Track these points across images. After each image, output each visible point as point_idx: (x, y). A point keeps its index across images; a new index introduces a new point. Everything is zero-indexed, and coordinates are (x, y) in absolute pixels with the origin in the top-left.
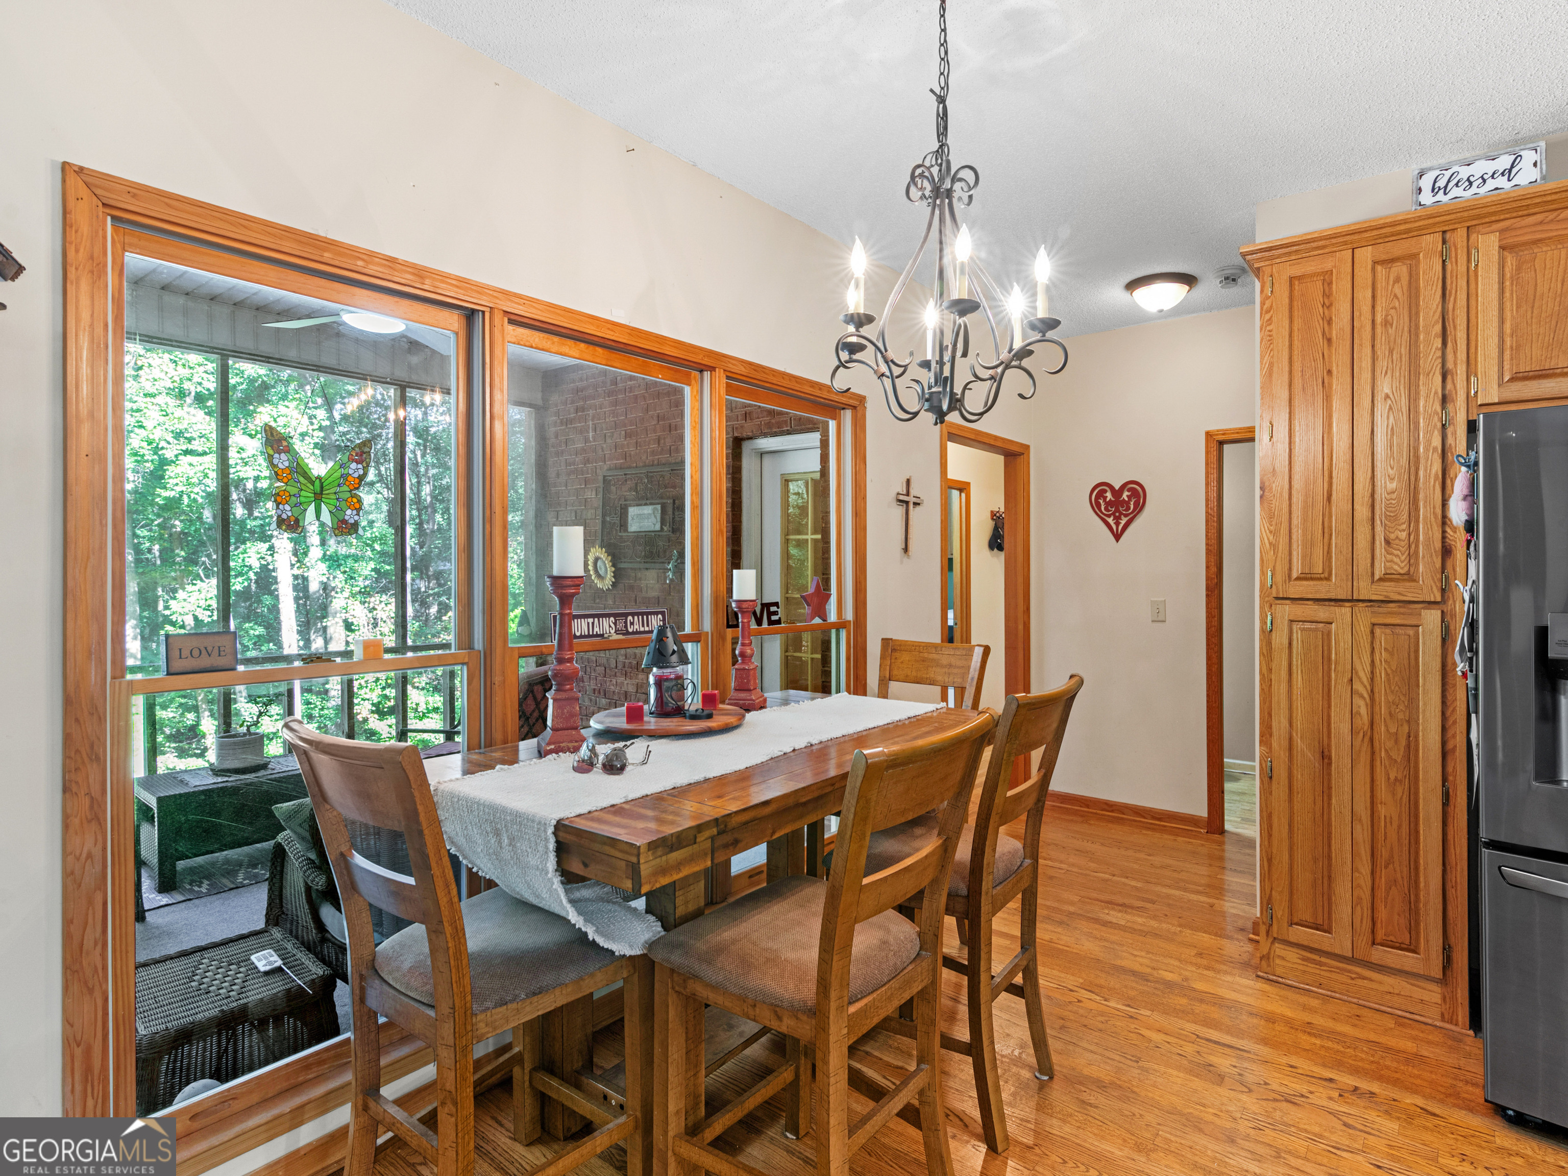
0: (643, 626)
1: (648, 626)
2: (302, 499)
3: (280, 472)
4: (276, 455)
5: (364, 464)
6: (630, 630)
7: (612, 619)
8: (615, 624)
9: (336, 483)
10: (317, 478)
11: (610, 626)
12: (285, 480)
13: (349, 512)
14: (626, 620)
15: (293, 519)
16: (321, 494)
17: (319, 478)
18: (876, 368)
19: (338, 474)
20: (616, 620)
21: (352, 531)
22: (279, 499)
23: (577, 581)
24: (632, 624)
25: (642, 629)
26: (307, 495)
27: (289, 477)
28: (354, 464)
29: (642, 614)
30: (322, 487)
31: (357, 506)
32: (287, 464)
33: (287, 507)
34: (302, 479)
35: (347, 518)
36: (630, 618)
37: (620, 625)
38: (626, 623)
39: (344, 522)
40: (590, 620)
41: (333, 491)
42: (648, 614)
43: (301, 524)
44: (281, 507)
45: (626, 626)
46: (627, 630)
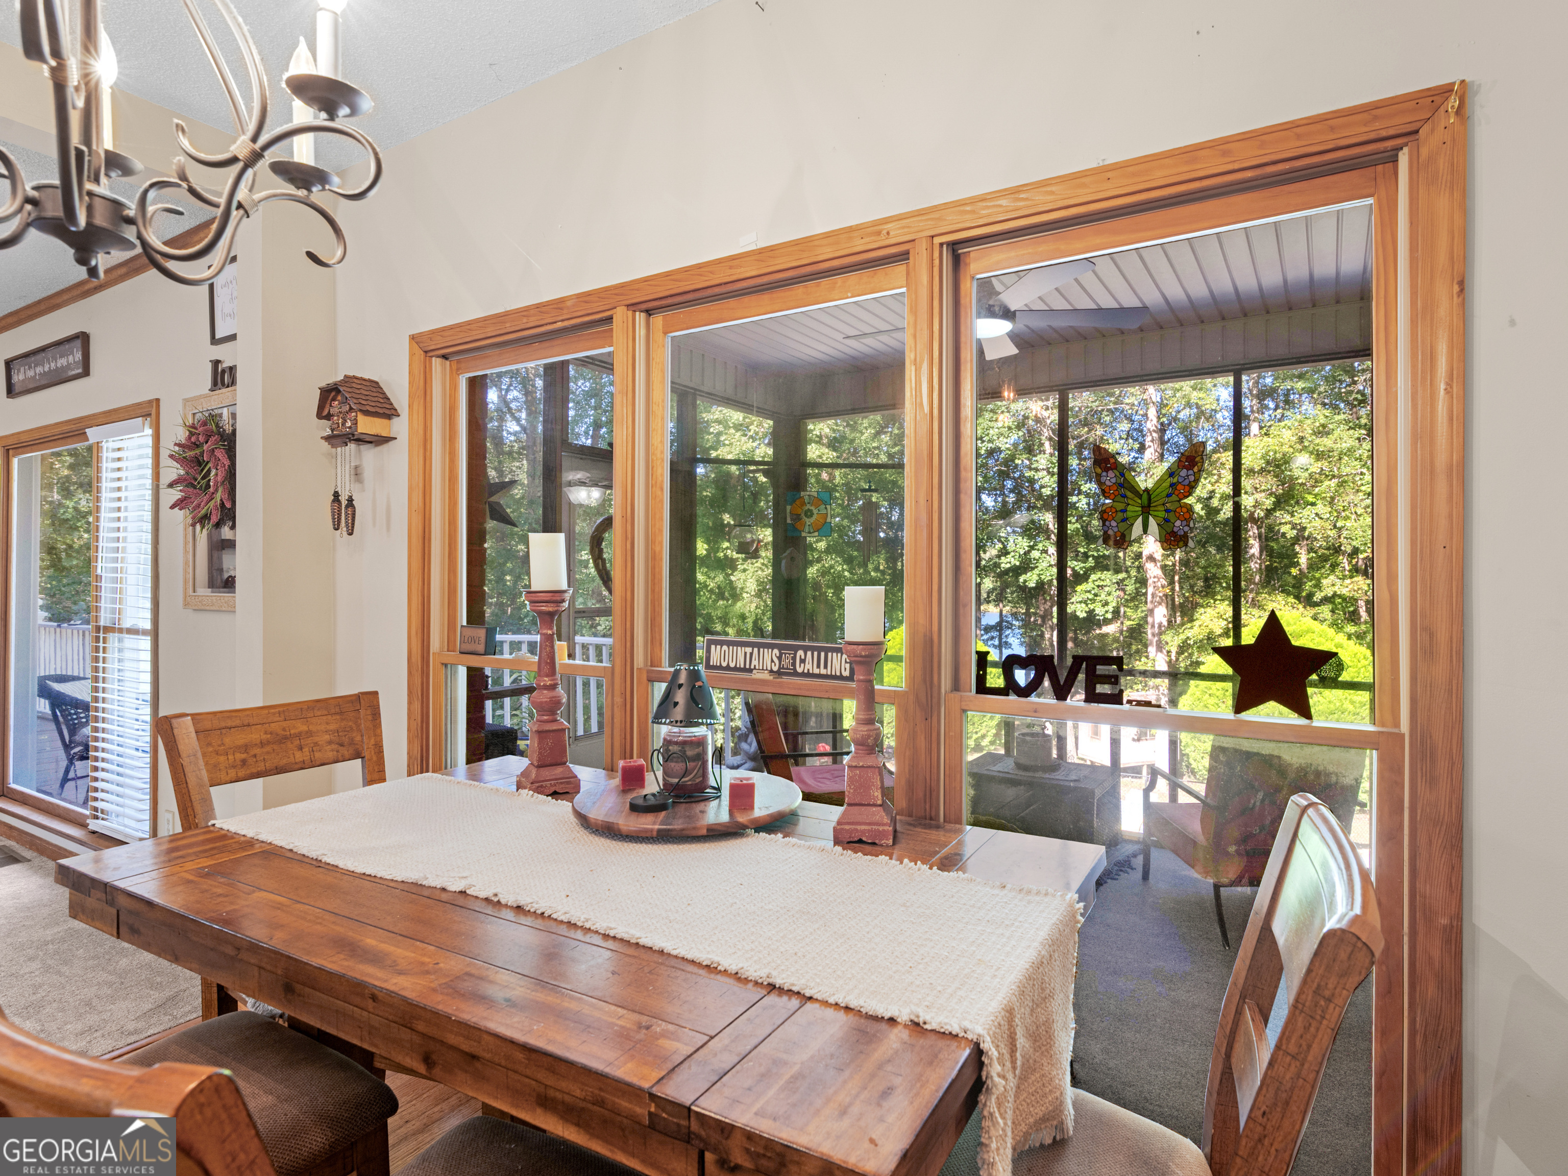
0: (818, 666)
1: (826, 667)
2: (1129, 514)
3: (1107, 490)
4: (1104, 474)
5: (1196, 469)
6: (799, 670)
7: (776, 651)
8: (780, 658)
9: (1165, 493)
10: (1144, 491)
11: (772, 661)
12: (1112, 496)
13: (1178, 523)
14: (795, 655)
15: (1119, 534)
16: (1149, 506)
17: (1147, 490)
18: (240, 165)
19: (1167, 484)
20: (781, 654)
21: (1181, 544)
22: (1105, 516)
23: (556, 596)
24: (803, 661)
25: (816, 671)
26: (1134, 509)
27: (1116, 493)
28: (1185, 470)
29: (819, 650)
30: (1149, 499)
31: (1187, 516)
32: (1114, 480)
33: (1114, 524)
34: (1129, 494)
35: (1175, 529)
36: (800, 653)
37: (787, 662)
38: (794, 659)
39: (1173, 534)
40: (749, 650)
41: (1161, 502)
42: (827, 650)
43: (1127, 539)
44: (1107, 523)
45: (794, 664)
46: (795, 669)
